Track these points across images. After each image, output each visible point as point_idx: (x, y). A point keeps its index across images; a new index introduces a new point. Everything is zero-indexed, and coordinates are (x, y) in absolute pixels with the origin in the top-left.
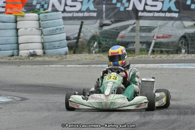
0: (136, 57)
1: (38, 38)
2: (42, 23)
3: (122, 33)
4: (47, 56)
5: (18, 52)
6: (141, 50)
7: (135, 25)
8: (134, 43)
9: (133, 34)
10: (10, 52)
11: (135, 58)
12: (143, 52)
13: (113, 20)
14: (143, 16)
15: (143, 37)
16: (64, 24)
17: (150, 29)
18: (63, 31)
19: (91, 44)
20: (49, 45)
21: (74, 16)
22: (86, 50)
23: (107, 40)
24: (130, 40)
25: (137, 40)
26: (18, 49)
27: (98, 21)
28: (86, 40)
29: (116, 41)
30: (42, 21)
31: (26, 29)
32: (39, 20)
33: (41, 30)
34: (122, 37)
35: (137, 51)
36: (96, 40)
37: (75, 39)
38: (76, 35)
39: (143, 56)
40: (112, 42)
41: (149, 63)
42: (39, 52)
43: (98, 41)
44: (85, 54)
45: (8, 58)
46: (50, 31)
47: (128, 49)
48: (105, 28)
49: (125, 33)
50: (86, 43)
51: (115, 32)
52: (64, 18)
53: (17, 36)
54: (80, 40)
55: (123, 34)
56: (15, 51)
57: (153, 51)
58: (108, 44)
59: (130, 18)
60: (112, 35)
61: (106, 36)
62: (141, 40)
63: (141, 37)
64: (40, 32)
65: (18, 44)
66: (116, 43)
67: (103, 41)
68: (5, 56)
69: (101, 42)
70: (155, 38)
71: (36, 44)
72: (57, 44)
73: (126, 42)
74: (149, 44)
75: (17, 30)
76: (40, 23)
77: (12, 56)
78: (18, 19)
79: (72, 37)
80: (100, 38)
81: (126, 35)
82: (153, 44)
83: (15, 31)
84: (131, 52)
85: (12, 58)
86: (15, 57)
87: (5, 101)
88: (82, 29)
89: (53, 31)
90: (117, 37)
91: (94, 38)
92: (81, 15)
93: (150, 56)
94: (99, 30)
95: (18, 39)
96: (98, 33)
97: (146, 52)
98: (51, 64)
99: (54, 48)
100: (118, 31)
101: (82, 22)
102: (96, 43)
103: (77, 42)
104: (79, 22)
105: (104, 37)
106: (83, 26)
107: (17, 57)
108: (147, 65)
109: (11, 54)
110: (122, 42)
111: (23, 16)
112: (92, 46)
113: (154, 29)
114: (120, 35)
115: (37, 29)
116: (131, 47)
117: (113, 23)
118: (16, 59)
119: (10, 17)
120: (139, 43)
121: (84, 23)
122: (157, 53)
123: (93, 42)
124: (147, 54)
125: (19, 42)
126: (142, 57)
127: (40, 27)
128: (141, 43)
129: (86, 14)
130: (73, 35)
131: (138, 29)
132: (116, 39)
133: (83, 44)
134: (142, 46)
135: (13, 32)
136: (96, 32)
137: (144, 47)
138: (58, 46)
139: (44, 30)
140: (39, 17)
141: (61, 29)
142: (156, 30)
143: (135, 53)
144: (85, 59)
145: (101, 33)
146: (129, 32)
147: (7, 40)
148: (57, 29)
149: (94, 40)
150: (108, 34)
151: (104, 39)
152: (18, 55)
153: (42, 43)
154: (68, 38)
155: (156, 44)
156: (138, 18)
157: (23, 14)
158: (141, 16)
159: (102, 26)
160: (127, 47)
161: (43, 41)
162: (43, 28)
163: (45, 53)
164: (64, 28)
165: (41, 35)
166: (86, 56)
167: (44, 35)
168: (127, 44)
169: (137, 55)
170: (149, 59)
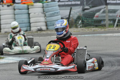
0: (107, 29)
1: (43, 19)
2: (45, 9)
3: (97, 14)
4: (49, 31)
5: (30, 28)
6: (110, 25)
7: (105, 9)
8: (105, 20)
9: (104, 15)
10: (25, 29)
11: (106, 30)
12: (111, 26)
13: (91, 6)
14: (110, 3)
15: (111, 16)
16: (60, 10)
17: (114, 11)
18: (59, 14)
19: (77, 22)
20: (50, 23)
21: (66, 4)
22: (74, 25)
23: (88, 19)
24: (102, 19)
26: (30, 26)
27: (81, 7)
28: (74, 19)
29: (93, 20)
30: (45, 8)
31: (35, 13)
32: (43, 7)
33: (45, 14)
34: (97, 17)
35: (107, 25)
36: (80, 19)
38: (68, 16)
39: (111, 28)
40: (90, 20)
41: (115, 33)
42: (44, 28)
43: (81, 20)
44: (73, 29)
46: (50, 14)
47: (100, 24)
48: (86, 11)
49: (99, 14)
50: (74, 21)
51: (93, 14)
52: (59, 6)
53: (29, 18)
54: (70, 19)
55: (98, 15)
56: (29, 28)
57: (117, 25)
58: (88, 21)
59: (102, 4)
60: (90, 16)
61: (87, 16)
62: (109, 18)
63: (109, 16)
64: (44, 15)
65: (30, 23)
66: (93, 21)
67: (85, 19)
69: (84, 20)
70: (118, 16)
71: (41, 23)
73: (99, 20)
74: (114, 21)
75: (29, 14)
76: (44, 9)
77: (26, 31)
78: (29, 7)
79: (65, 18)
80: (83, 18)
81: (99, 16)
82: (117, 21)
84: (103, 26)
85: (27, 32)
86: (28, 32)
88: (72, 12)
89: (53, 14)
90: (94, 16)
91: (79, 18)
92: (70, 3)
93: (115, 28)
94: (82, 12)
95: (29, 20)
96: (81, 15)
97: (113, 26)
98: (52, 36)
99: (53, 25)
101: (71, 8)
102: (80, 21)
104: (69, 8)
105: (85, 17)
106: (72, 10)
107: (30, 32)
109: (26, 30)
110: (97, 20)
111: (33, 5)
112: (78, 23)
113: (117, 11)
114: (96, 15)
115: (42, 13)
116: (103, 23)
117: (91, 8)
118: (29, 33)
119: (24, 6)
121: (72, 8)
122: (119, 26)
123: (78, 21)
124: (114, 27)
125: (31, 22)
126: (110, 29)
127: (44, 12)
128: (109, 20)
129: (73, 3)
130: (66, 16)
131: (107, 11)
132: (93, 18)
133: (72, 22)
134: (110, 22)
135: (26, 16)
136: (80, 14)
137: (111, 22)
139: (47, 14)
140: (43, 6)
141: (57, 13)
142: (118, 12)
143: (105, 27)
144: (74, 31)
145: (84, 15)
146: (102, 13)
147: (23, 21)
148: (55, 13)
149: (79, 19)
150: (88, 15)
151: (86, 18)
152: (30, 30)
153: (46, 22)
154: (62, 18)
155: (119, 20)
156: (107, 4)
157: (33, 4)
158: (108, 3)
159: (84, 10)
160: (100, 23)
161: (46, 21)
162: (46, 12)
163: (47, 29)
164: (59, 12)
165: (45, 17)
166: (74, 29)
167: (47, 17)
168: (100, 21)
169: (107, 28)
170: (115, 30)
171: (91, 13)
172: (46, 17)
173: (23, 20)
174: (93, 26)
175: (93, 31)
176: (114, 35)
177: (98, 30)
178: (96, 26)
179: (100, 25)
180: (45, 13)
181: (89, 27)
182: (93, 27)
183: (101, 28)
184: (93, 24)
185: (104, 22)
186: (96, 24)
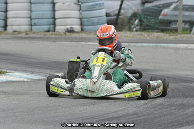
0: (179, 37)
1: (75, 13)
3: (165, 11)
4: (85, 33)
5: (55, 27)
6: (184, 30)
7: (178, 3)
8: (177, 21)
9: (176, 13)
10: (46, 27)
11: (177, 37)
12: (186, 32)
15: (186, 16)
17: (193, 8)
18: (103, 7)
19: (132, 22)
20: (88, 21)
22: (127, 27)
23: (149, 18)
24: (172, 19)
25: (180, 19)
26: (54, 24)
28: (126, 17)
29: (157, 19)
31: (63, 3)
33: (80, 5)
34: (165, 15)
35: (180, 30)
36: (137, 17)
37: (115, 15)
38: (117, 12)
39: (186, 35)
40: (153, 20)
41: (191, 44)
42: (77, 28)
43: (139, 19)
45: (44, 34)
46: (89, 6)
47: (169, 28)
48: (148, 5)
49: (168, 12)
50: (126, 21)
51: (157, 10)
53: (54, 11)
54: (120, 17)
55: (166, 13)
56: (52, 26)
60: (153, 12)
61: (148, 13)
63: (184, 16)
64: (78, 7)
65: (54, 18)
66: (158, 21)
67: (144, 18)
68: (40, 32)
69: (142, 19)
71: (73, 19)
72: (96, 20)
73: (168, 20)
74: (191, 23)
75: (54, 4)
77: (48, 31)
79: (112, 14)
80: (142, 16)
81: (169, 14)
83: (52, 5)
84: (173, 31)
85: (48, 33)
86: (51, 32)
87: (37, 78)
88: (123, 6)
90: (159, 14)
91: (135, 15)
93: (192, 36)
94: (141, 7)
95: (54, 14)
96: (140, 11)
97: (188, 31)
98: (89, 42)
99: (93, 24)
100: (160, 9)
102: (137, 21)
103: (117, 19)
105: (145, 15)
106: (124, 3)
107: (53, 33)
108: (189, 45)
109: (47, 29)
110: (164, 20)
112: (133, 24)
114: (162, 13)
115: (76, 4)
118: (52, 35)
120: (181, 22)
123: (134, 20)
124: (190, 34)
125: (56, 17)
126: (184, 37)
127: (78, 2)
128: (184, 22)
130: (113, 11)
131: (181, 7)
132: (158, 17)
133: (123, 21)
134: (185, 25)
135: (50, 7)
136: (138, 10)
137: (187, 26)
138: (97, 23)
139: (83, 6)
141: (100, 5)
143: (177, 32)
144: (125, 37)
145: (143, 11)
146: (173, 10)
147: (43, 14)
148: (96, 5)
149: (135, 17)
150: (150, 12)
151: (145, 17)
152: (54, 30)
153: (81, 19)
154: (107, 15)
159: (143, 3)
160: (169, 26)
161: (81, 17)
162: (82, 3)
163: (82, 29)
164: (103, 3)
165: (79, 11)
166: (126, 33)
167: (83, 11)
168: (169, 23)
169: (180, 34)
170: (191, 39)
171: (154, 8)
172: (81, 11)
173: (45, 12)
174: (157, 30)
175: (157, 38)
176: (190, 47)
177: (165, 38)
178: (163, 31)
179: (168, 30)
180: (80, 3)
181: (151, 30)
182: (157, 32)
183: (169, 33)
184: (157, 26)
185: (176, 24)
186: (162, 27)
